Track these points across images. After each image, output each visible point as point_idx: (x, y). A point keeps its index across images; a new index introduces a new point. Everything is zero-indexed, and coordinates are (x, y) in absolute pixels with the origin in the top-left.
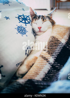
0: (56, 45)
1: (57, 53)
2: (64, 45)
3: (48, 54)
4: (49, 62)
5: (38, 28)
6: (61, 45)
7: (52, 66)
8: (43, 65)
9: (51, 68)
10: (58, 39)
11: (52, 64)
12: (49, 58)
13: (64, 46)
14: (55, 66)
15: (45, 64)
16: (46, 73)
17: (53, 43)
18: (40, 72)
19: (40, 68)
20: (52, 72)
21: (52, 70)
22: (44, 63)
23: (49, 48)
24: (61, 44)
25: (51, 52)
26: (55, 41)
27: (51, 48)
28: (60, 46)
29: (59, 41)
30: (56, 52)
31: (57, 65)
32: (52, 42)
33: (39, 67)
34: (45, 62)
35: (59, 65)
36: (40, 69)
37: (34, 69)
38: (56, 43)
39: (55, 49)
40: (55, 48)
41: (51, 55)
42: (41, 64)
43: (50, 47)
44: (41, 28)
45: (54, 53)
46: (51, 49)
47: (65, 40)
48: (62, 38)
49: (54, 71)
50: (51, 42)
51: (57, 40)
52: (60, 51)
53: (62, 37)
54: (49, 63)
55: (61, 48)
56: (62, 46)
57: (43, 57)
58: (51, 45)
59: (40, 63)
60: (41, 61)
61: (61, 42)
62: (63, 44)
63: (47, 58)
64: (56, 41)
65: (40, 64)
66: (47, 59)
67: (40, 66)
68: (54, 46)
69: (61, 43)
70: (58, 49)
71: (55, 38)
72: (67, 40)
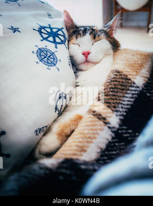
0: (123, 89)
1: (126, 107)
2: (140, 89)
3: (107, 106)
4: (109, 125)
6: (134, 89)
7: (115, 135)
8: (95, 132)
9: (113, 138)
10: (127, 76)
11: (116, 130)
12: (110, 117)
13: (140, 91)
14: (122, 133)
15: (100, 130)
16: (101, 149)
17: (118, 85)
18: (90, 146)
19: (89, 138)
20: (115, 146)
21: (116, 142)
22: (99, 127)
23: (109, 94)
24: (134, 86)
25: (113, 103)
26: (122, 80)
27: (114, 95)
28: (132, 90)
29: (130, 80)
30: (124, 103)
31: (126, 133)
32: (116, 81)
33: (88, 136)
34: (100, 125)
35: (131, 131)
36: (89, 140)
37: (76, 140)
38: (123, 84)
39: (121, 96)
40: (121, 95)
41: (112, 110)
42: (92, 130)
43: (111, 93)
44: (88, 54)
45: (120, 106)
46: (113, 97)
47: (143, 79)
48: (137, 75)
49: (120, 146)
50: (114, 81)
51: (126, 79)
52: (132, 103)
53: (137, 72)
54: (109, 128)
55: (134, 96)
56: (137, 92)
57: (95, 113)
58: (112, 88)
59: (89, 126)
60: (92, 121)
61: (134, 83)
62: (138, 87)
63: (103, 116)
64: (124, 81)
65: (90, 130)
66: (104, 119)
67: (88, 133)
68: (120, 90)
69: (135, 85)
70: (127, 97)
71: (121, 73)
72: (146, 79)
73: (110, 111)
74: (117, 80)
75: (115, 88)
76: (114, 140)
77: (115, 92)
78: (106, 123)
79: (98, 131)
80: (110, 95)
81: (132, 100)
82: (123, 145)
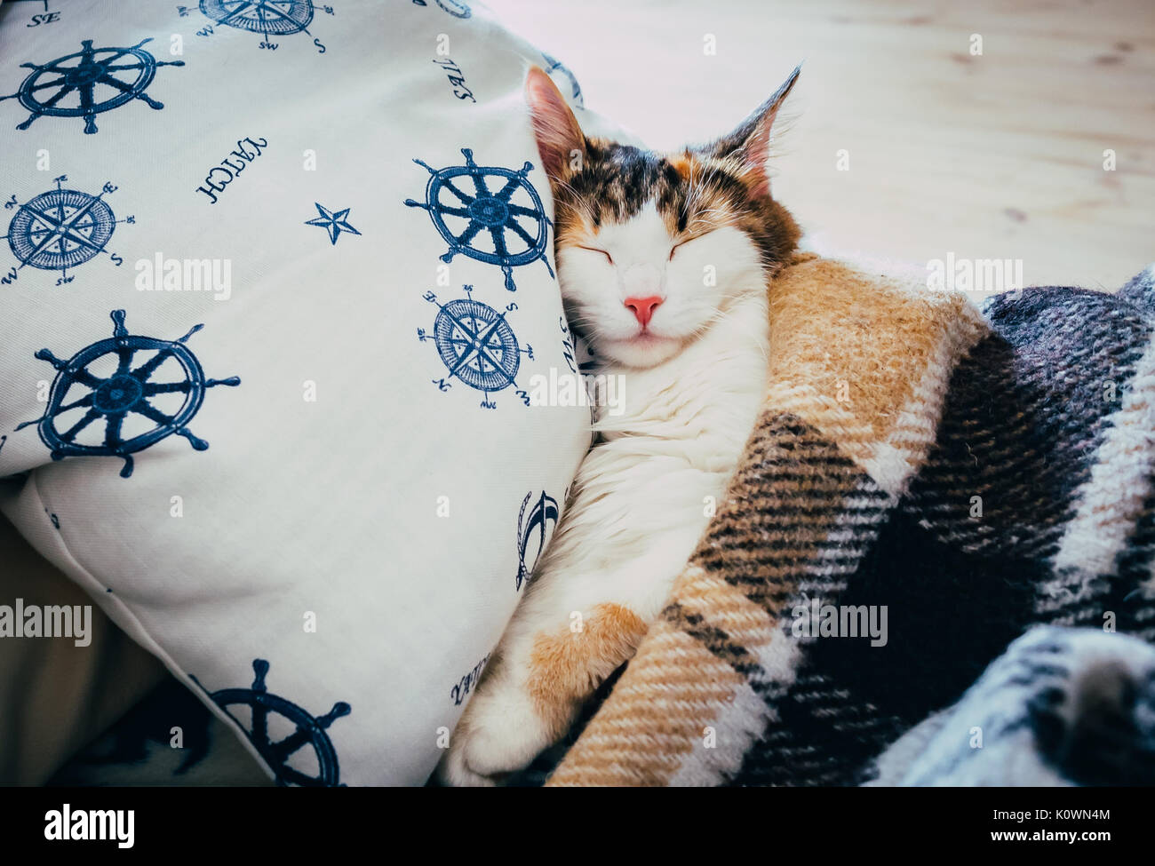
0: (817, 512)
1: (828, 587)
2: (893, 502)
3: (750, 597)
4: (758, 677)
5: (632, 307)
6: (864, 503)
7: (781, 713)
8: (699, 706)
9: (771, 727)
10: (835, 447)
11: (783, 691)
12: (761, 642)
13: (889, 511)
14: (809, 705)
15: (721, 697)
16: (725, 775)
17: (795, 495)
18: (679, 765)
19: (675, 731)
20: (778, 759)
21: (783, 742)
22: (716, 688)
23: (756, 538)
24: (864, 493)
25: (776, 580)
26: (811, 470)
27: (778, 545)
28: (854, 512)
29: (849, 463)
30: (818, 572)
31: (824, 703)
32: (787, 476)
33: (672, 722)
34: (722, 676)
35: (844, 694)
36: (677, 739)
37: (620, 739)
38: (817, 486)
39: (807, 545)
40: (809, 537)
41: (770, 612)
42: (688, 697)
43: (766, 536)
45: (804, 586)
46: (777, 555)
47: (908, 453)
48: (879, 437)
49: (799, 759)
50: (777, 478)
51: (831, 461)
52: (853, 569)
53: (879, 422)
54: (757, 687)
55: (864, 536)
56: (875, 519)
57: (699, 627)
58: (770, 511)
59: (675, 680)
60: (687, 662)
61: (866, 478)
62: (883, 495)
63: (734, 636)
64: (820, 471)
65: (679, 698)
66: (738, 651)
67: (672, 713)
68: (805, 519)
69: (869, 488)
70: (833, 545)
71: (810, 435)
72: (921, 456)
73: (762, 615)
74: (791, 470)
75: (784, 510)
76: (775, 736)
77: (786, 529)
78: (743, 670)
79: (714, 704)
80: (762, 545)
81: (854, 553)
82: (810, 757)
